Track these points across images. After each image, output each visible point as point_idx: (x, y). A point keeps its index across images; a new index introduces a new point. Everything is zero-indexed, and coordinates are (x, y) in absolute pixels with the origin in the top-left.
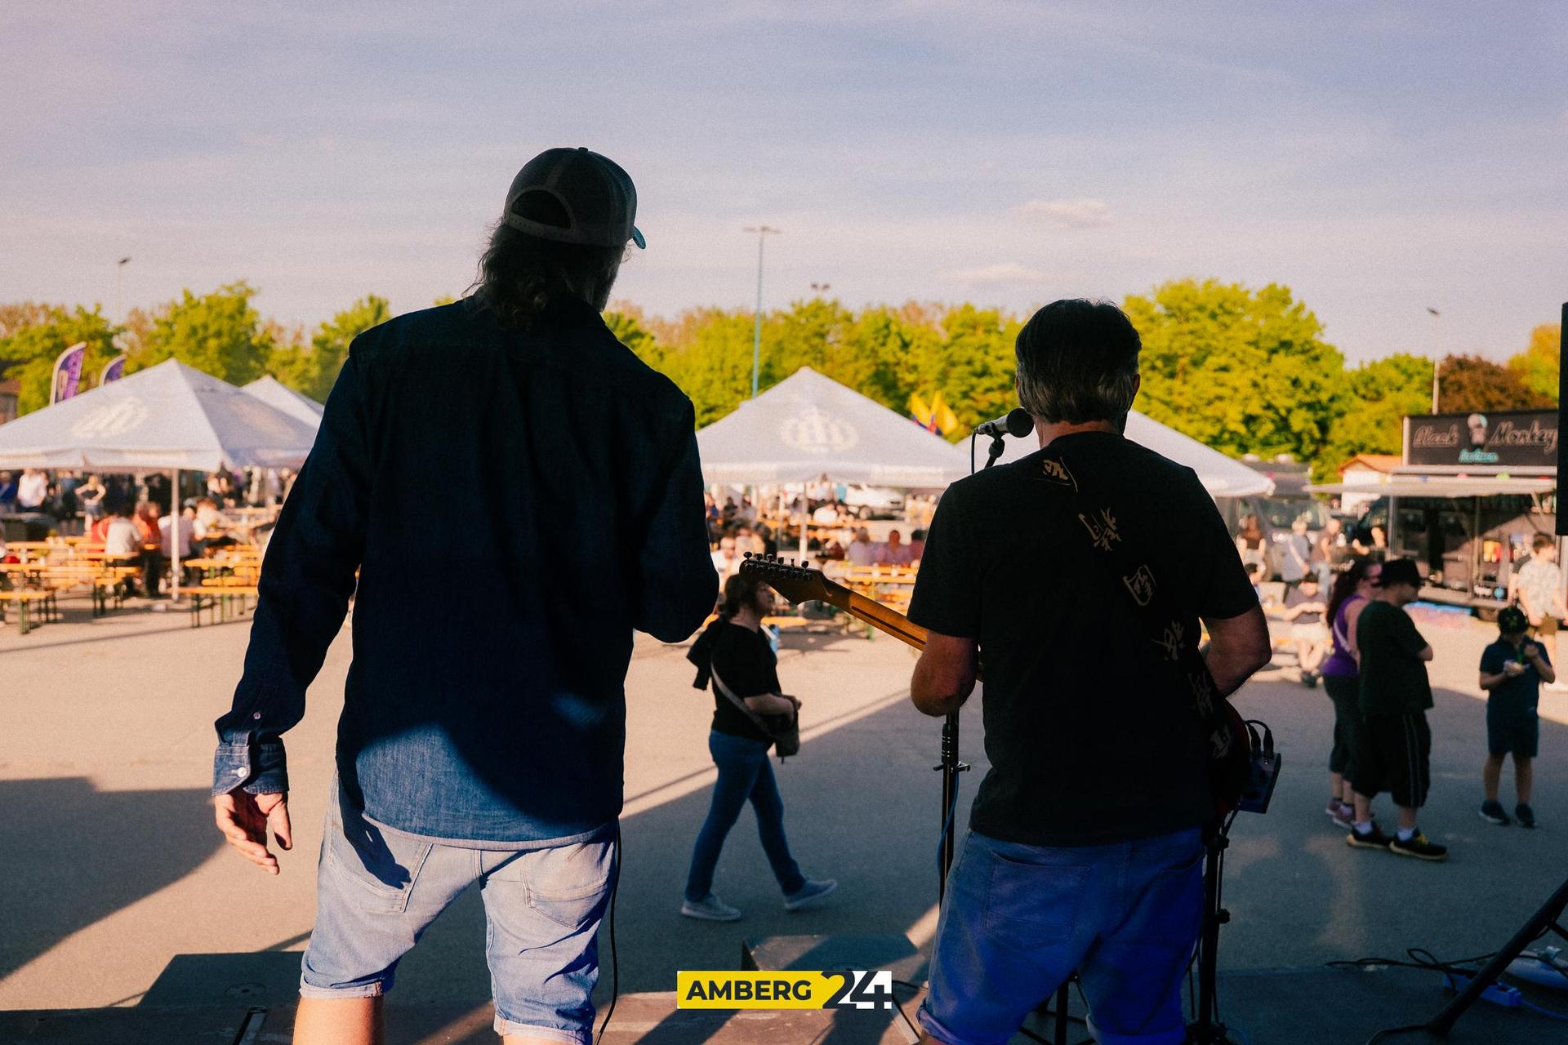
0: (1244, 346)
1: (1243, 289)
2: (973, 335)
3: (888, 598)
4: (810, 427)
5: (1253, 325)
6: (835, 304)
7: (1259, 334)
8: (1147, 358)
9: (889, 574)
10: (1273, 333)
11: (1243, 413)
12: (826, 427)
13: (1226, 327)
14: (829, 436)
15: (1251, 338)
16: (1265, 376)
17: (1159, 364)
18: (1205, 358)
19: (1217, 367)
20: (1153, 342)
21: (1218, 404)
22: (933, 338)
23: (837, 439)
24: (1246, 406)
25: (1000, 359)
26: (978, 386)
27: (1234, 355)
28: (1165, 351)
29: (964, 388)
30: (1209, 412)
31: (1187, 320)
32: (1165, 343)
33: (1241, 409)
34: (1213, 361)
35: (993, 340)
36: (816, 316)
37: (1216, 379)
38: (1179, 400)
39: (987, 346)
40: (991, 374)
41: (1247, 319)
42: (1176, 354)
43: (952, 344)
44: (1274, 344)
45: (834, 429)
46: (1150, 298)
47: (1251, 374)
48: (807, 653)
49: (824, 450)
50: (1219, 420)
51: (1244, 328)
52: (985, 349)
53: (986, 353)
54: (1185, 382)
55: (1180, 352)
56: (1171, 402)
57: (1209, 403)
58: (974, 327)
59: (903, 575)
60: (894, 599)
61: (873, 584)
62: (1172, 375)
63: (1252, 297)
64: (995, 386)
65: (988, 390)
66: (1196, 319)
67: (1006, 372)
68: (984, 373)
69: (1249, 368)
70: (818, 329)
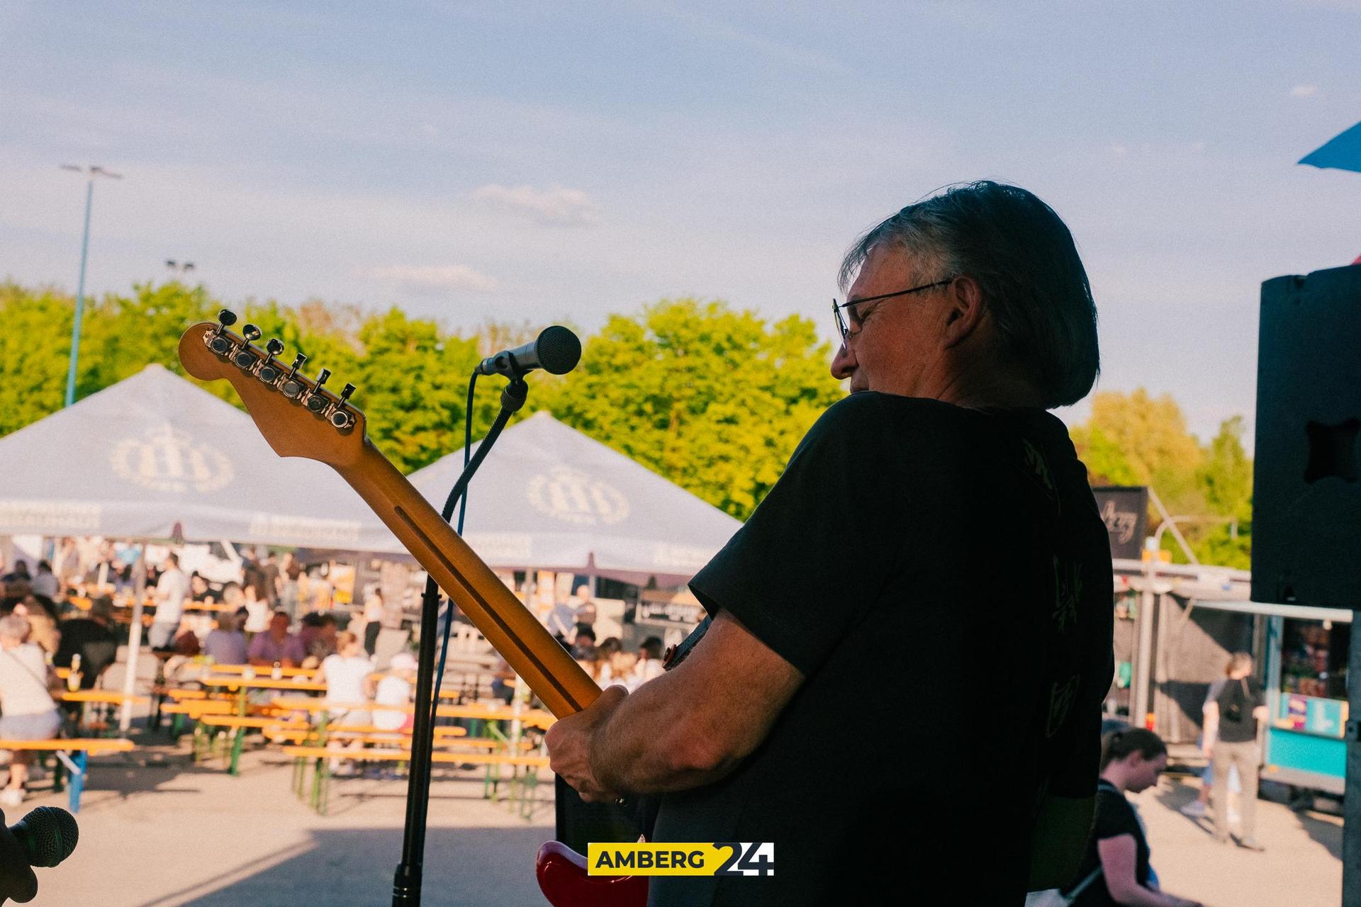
0: (757, 393)
1: (756, 319)
2: (401, 352)
3: (265, 712)
4: (159, 453)
5: (768, 366)
6: (200, 291)
7: (776, 377)
8: (633, 399)
9: (269, 676)
10: (794, 377)
11: (753, 479)
12: (184, 454)
13: (735, 365)
14: (188, 469)
15: (765, 383)
16: (782, 433)
17: (648, 407)
18: (706, 404)
19: (721, 418)
20: (641, 379)
21: (721, 465)
22: (345, 350)
23: (201, 472)
24: (757, 471)
25: (437, 387)
26: (405, 422)
27: (743, 403)
28: (656, 391)
29: (385, 425)
30: (710, 475)
31: (686, 353)
32: (656, 381)
33: (751, 474)
34: (716, 410)
35: (430, 360)
36: (172, 306)
37: (719, 433)
38: (674, 459)
39: (421, 368)
40: (425, 408)
41: (761, 358)
42: (670, 396)
43: (371, 363)
44: (794, 392)
45: (196, 458)
46: (641, 321)
47: (765, 430)
48: (131, 797)
49: (178, 487)
50: (722, 487)
51: (757, 369)
52: (418, 372)
53: (419, 377)
54: (680, 435)
55: (676, 395)
56: (661, 459)
57: (711, 463)
58: (404, 341)
59: (290, 677)
60: (274, 712)
61: (243, 691)
62: (663, 425)
63: (769, 330)
64: (428, 424)
65: (419, 429)
66: (698, 353)
67: (444, 406)
68: (413, 406)
69: (762, 421)
70: (174, 324)
